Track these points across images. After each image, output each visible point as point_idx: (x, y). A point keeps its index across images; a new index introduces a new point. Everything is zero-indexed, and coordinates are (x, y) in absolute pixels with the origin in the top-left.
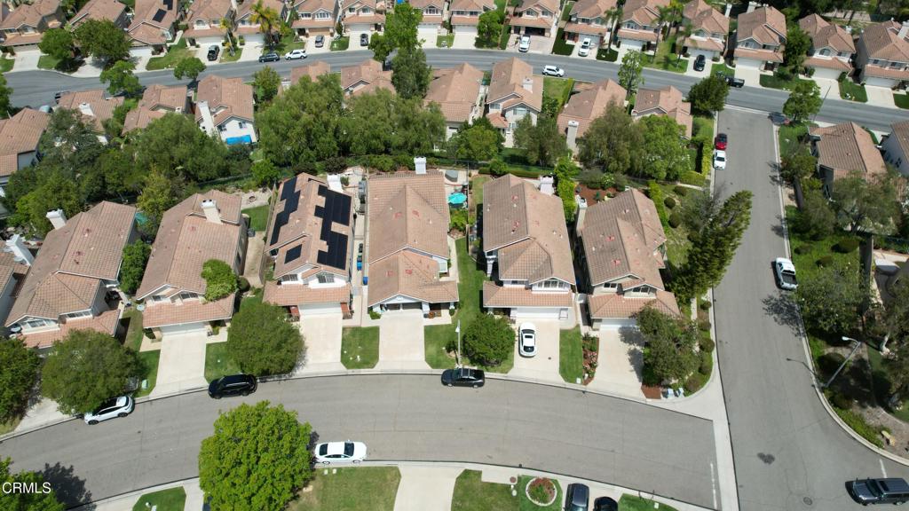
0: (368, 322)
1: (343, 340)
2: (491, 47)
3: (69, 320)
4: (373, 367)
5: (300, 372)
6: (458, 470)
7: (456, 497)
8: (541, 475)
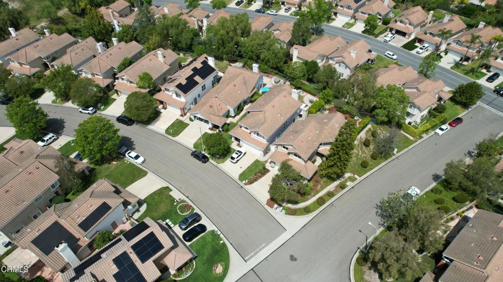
0: (187, 121)
1: (173, 123)
2: (370, 35)
3: (96, 76)
4: (174, 137)
5: (150, 127)
6: (165, 184)
7: (154, 193)
8: (191, 203)
